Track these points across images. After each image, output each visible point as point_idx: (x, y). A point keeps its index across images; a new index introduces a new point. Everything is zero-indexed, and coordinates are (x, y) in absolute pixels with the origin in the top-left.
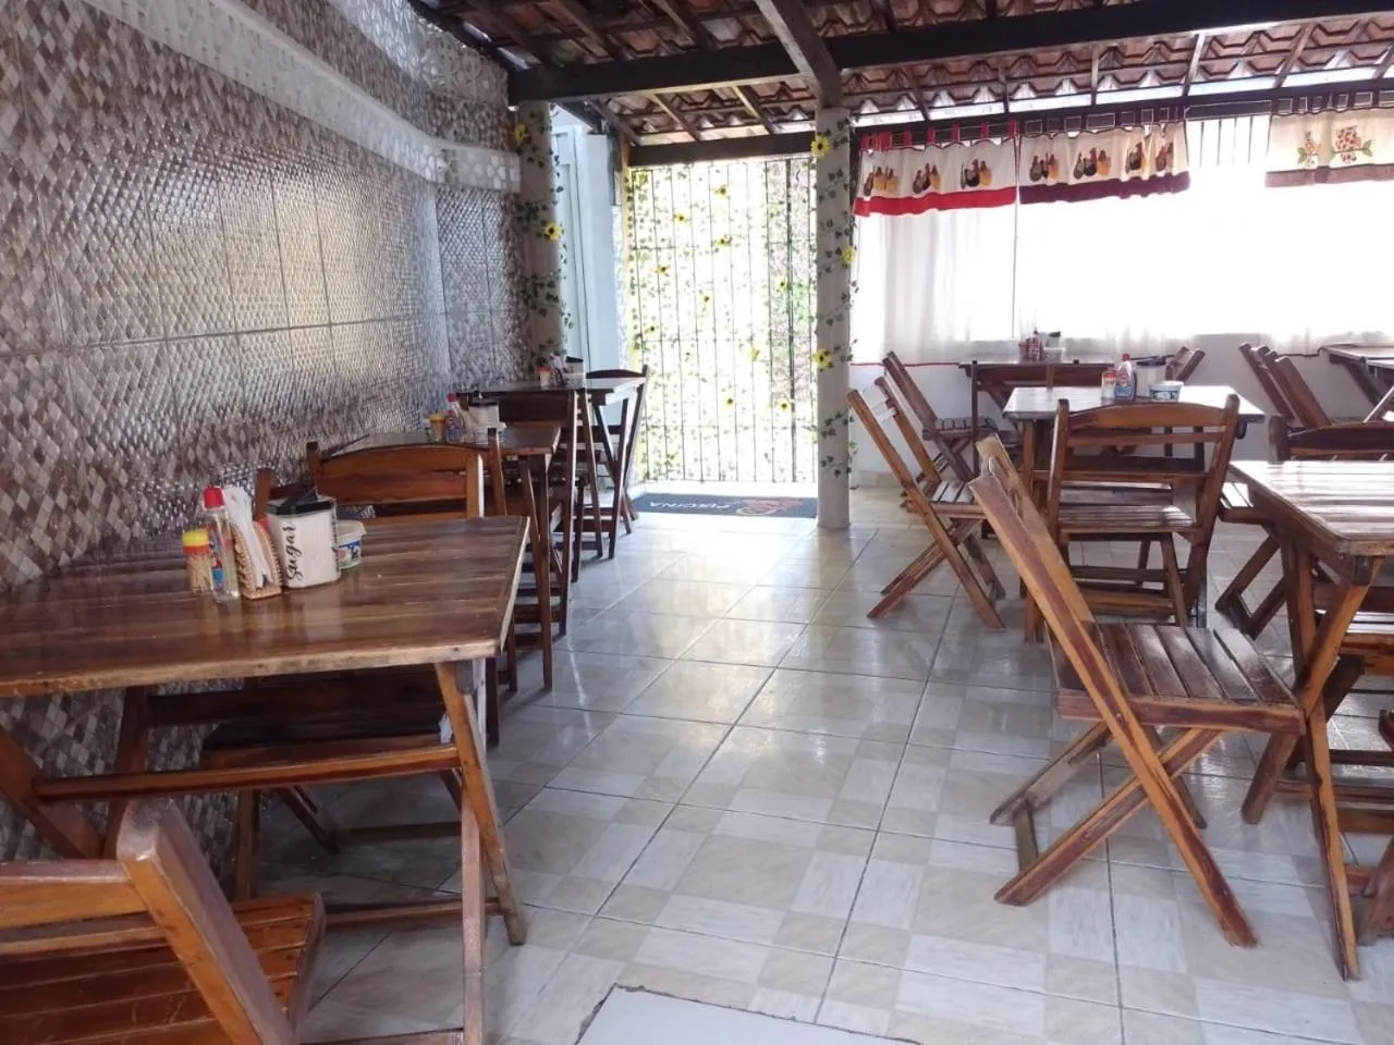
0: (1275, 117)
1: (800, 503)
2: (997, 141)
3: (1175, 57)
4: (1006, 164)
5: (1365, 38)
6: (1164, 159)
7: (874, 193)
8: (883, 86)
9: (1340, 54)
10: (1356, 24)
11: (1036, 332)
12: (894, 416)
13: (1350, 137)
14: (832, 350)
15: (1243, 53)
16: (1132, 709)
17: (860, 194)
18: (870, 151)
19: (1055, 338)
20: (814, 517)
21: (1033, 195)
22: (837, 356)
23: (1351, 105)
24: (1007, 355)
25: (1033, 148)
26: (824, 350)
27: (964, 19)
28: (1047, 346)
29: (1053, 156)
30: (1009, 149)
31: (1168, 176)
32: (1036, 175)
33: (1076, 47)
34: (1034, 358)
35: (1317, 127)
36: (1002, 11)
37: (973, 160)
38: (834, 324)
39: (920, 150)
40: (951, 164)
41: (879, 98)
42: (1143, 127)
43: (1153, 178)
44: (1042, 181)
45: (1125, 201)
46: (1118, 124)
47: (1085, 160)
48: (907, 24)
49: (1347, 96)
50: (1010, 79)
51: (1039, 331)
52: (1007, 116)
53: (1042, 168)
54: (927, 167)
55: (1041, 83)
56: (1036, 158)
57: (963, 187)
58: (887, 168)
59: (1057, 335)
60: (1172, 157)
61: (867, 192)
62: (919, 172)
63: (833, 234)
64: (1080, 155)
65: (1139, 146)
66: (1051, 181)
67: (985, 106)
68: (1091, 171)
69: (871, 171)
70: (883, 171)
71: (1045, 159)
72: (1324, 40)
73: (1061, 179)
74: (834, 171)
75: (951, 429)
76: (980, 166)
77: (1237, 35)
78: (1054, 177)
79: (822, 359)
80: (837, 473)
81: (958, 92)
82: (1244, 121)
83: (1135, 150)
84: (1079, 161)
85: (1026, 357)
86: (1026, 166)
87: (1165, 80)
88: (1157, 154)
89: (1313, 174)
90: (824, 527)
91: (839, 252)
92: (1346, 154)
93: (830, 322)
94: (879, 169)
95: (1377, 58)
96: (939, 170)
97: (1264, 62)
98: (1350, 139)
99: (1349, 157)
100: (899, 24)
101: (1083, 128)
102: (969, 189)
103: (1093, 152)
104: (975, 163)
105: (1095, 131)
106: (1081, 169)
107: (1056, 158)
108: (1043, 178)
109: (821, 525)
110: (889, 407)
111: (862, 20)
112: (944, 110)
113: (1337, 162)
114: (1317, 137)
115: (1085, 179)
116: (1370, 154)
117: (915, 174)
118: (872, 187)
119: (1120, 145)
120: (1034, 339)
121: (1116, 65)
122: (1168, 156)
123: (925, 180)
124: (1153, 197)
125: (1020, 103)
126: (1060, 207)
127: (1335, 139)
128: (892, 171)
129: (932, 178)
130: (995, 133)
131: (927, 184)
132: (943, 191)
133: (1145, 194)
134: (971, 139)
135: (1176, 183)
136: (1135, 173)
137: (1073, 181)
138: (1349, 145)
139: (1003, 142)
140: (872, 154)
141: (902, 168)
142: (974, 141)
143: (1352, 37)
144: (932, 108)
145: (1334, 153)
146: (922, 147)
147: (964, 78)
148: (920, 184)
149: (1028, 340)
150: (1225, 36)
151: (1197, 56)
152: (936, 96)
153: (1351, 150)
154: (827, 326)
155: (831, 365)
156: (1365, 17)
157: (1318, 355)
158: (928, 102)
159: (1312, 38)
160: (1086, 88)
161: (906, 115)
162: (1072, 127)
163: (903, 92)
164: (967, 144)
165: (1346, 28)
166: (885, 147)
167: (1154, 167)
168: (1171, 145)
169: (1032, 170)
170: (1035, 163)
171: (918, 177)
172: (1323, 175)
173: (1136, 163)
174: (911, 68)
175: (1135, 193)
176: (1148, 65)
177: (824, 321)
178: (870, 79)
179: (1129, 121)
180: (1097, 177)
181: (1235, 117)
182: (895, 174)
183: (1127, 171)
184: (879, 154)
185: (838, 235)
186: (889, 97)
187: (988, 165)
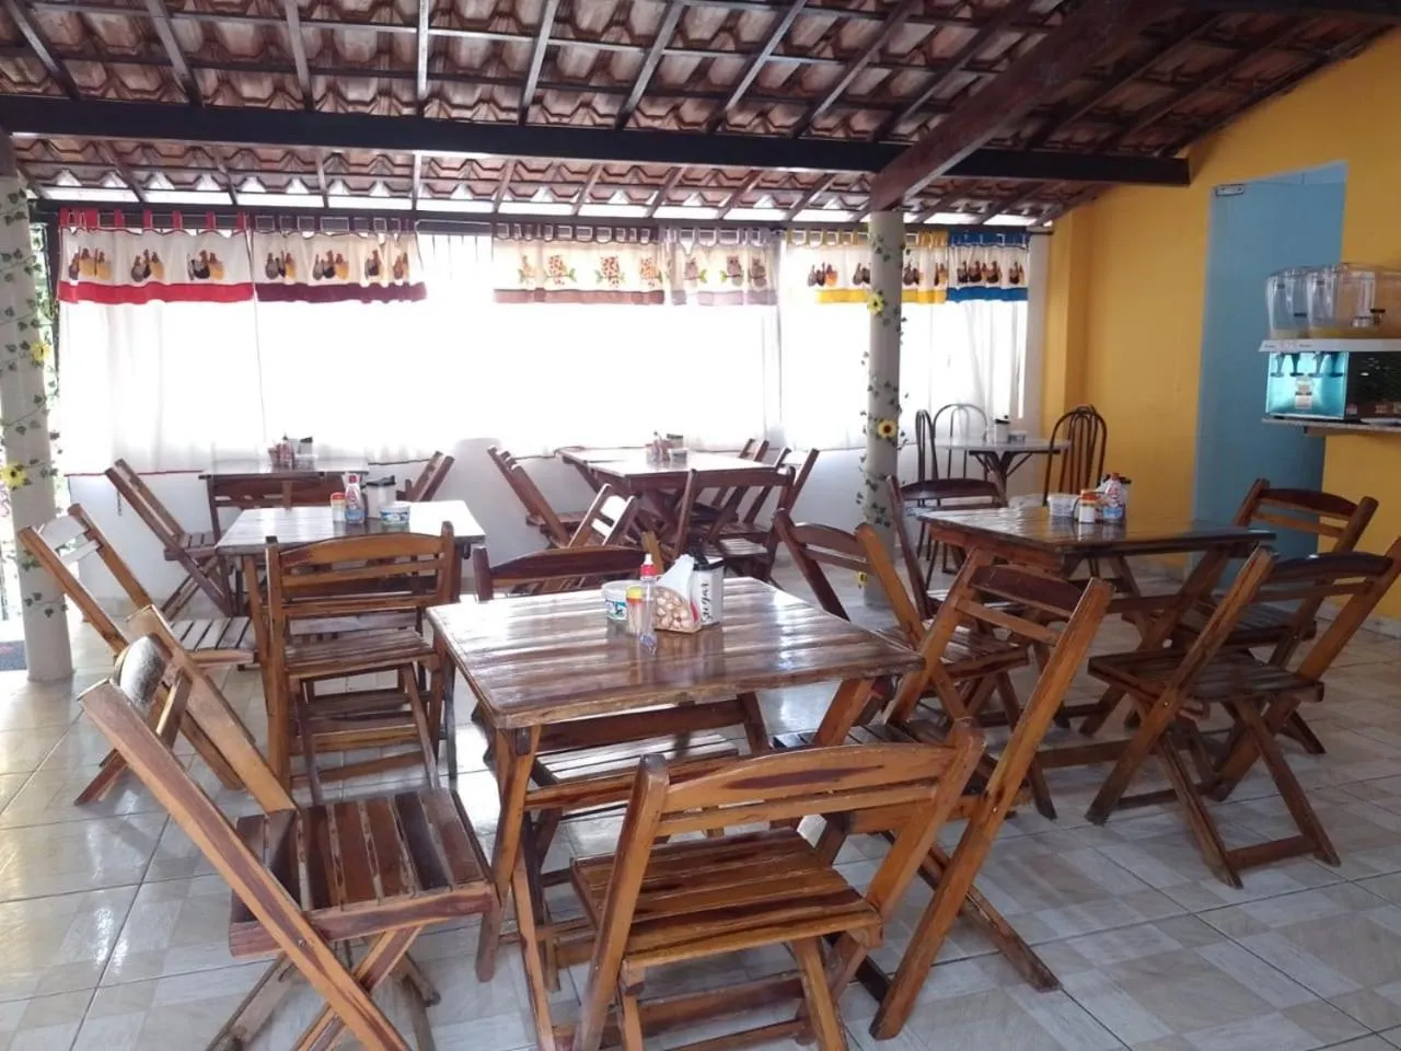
0: (496, 239)
1: (10, 649)
2: (227, 233)
3: (398, 171)
4: (239, 257)
5: (560, 179)
6: (400, 267)
7: (82, 277)
8: (79, 157)
9: (542, 190)
10: (550, 166)
11: (285, 438)
12: (97, 550)
13: (559, 264)
14: (27, 464)
15: (460, 177)
16: (315, 930)
17: (64, 276)
18: (73, 229)
19: (307, 445)
20: (25, 668)
21: (270, 293)
22: (36, 469)
23: (555, 236)
24: (256, 462)
25: (265, 245)
26: (16, 464)
27: (165, 100)
28: (299, 452)
29: (288, 255)
30: (239, 242)
31: (406, 285)
32: (271, 272)
33: (301, 148)
34: (286, 466)
35: (531, 250)
36: (206, 97)
37: (200, 250)
38: (27, 432)
39: (137, 234)
40: (176, 253)
41: (78, 169)
42: (376, 235)
43: (392, 285)
44: (279, 279)
45: (368, 306)
46: (352, 229)
47: (322, 261)
48: (93, 92)
49: (552, 228)
50: (231, 170)
51: (289, 437)
52: (235, 208)
53: (279, 266)
54: (146, 253)
55: (270, 179)
56: (270, 255)
57: (192, 279)
58: (97, 250)
59: (309, 440)
60: (407, 267)
61: (73, 274)
62: (138, 258)
63: (15, 325)
64: (317, 256)
65: (375, 253)
66: (289, 281)
67: (208, 193)
68: (330, 273)
69: (77, 251)
70: (92, 254)
71: (280, 256)
72: (528, 176)
73: (300, 279)
74: (11, 251)
75: (199, 547)
76: (209, 258)
77: (451, 160)
78: (293, 275)
79: (13, 474)
80: (49, 612)
81: (176, 176)
82: (470, 239)
83: (372, 257)
84: (317, 262)
85: (277, 465)
86: (261, 263)
87: (395, 192)
88: (394, 263)
89: (533, 294)
90: (38, 681)
91: (25, 346)
92: (557, 279)
93: (21, 430)
94: (86, 251)
95: (571, 197)
96: (160, 256)
97: (481, 187)
98: (556, 263)
99: (559, 282)
100: (83, 92)
101: (317, 228)
102: (197, 281)
103: (330, 254)
104: (203, 254)
105: (329, 233)
106: (320, 271)
107: (292, 257)
108: (280, 276)
109: (32, 679)
110: (90, 540)
111: (33, 78)
112: (161, 192)
113: (550, 285)
114: (532, 261)
115: (324, 281)
116: (574, 280)
117: (133, 261)
118: (78, 270)
119: (357, 251)
120: (284, 446)
121: (343, 171)
122: (404, 266)
123: (145, 266)
124: (394, 303)
125: (248, 196)
126: (301, 307)
127: (547, 266)
128: (102, 254)
129: (152, 266)
130: (223, 224)
131: (147, 273)
132: (167, 281)
133: (386, 300)
134: (197, 229)
135: (413, 292)
136: (374, 279)
137: (312, 282)
138: (558, 272)
139: (233, 235)
140: (76, 232)
141: (114, 251)
142: (201, 231)
143: (549, 176)
144: (147, 189)
145: (548, 277)
146: (139, 231)
147: (178, 162)
148: (140, 271)
149: (278, 446)
150: (441, 159)
151: (417, 174)
152: (150, 177)
153: (560, 275)
154: (18, 435)
155: (27, 482)
156: (557, 161)
157: (554, 457)
158: (140, 182)
159: (516, 171)
160: (314, 190)
161: (115, 192)
162: (305, 227)
163: (110, 168)
164: (193, 232)
165: (543, 167)
166: (91, 226)
167: (392, 276)
168: (406, 255)
169: (267, 267)
170: (270, 260)
171: (137, 263)
172: (540, 295)
173: (374, 269)
174: (110, 143)
175: (378, 298)
176: (374, 175)
177: (13, 428)
178: (61, 148)
179: (362, 227)
180: (335, 280)
181: (462, 235)
182: (106, 257)
183: (367, 277)
184: (83, 234)
185: (22, 326)
186: (92, 171)
187: (218, 258)
